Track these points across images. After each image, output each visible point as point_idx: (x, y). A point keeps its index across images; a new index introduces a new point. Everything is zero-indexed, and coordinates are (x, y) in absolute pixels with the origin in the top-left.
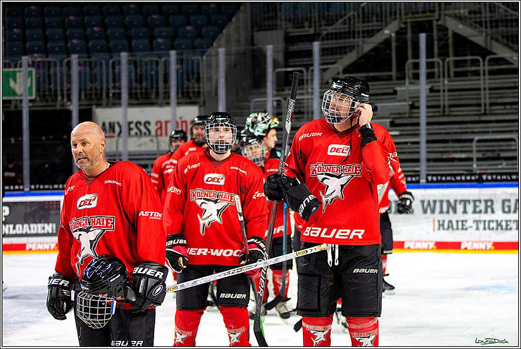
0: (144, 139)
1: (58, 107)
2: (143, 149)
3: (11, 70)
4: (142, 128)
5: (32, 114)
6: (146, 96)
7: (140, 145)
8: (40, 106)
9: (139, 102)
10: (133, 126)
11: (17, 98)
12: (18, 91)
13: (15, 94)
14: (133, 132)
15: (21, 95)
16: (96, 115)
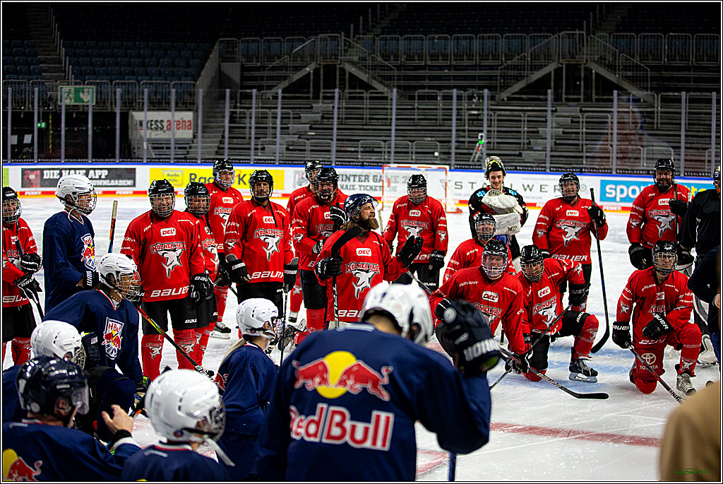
0: (159, 132)
1: (109, 110)
2: (159, 137)
3: (81, 87)
4: (159, 124)
5: (94, 113)
6: (160, 103)
7: (157, 135)
8: (98, 110)
9: (155, 108)
10: (153, 122)
11: (84, 104)
12: (85, 100)
13: (83, 101)
14: (153, 127)
15: (88, 102)
16: (132, 116)
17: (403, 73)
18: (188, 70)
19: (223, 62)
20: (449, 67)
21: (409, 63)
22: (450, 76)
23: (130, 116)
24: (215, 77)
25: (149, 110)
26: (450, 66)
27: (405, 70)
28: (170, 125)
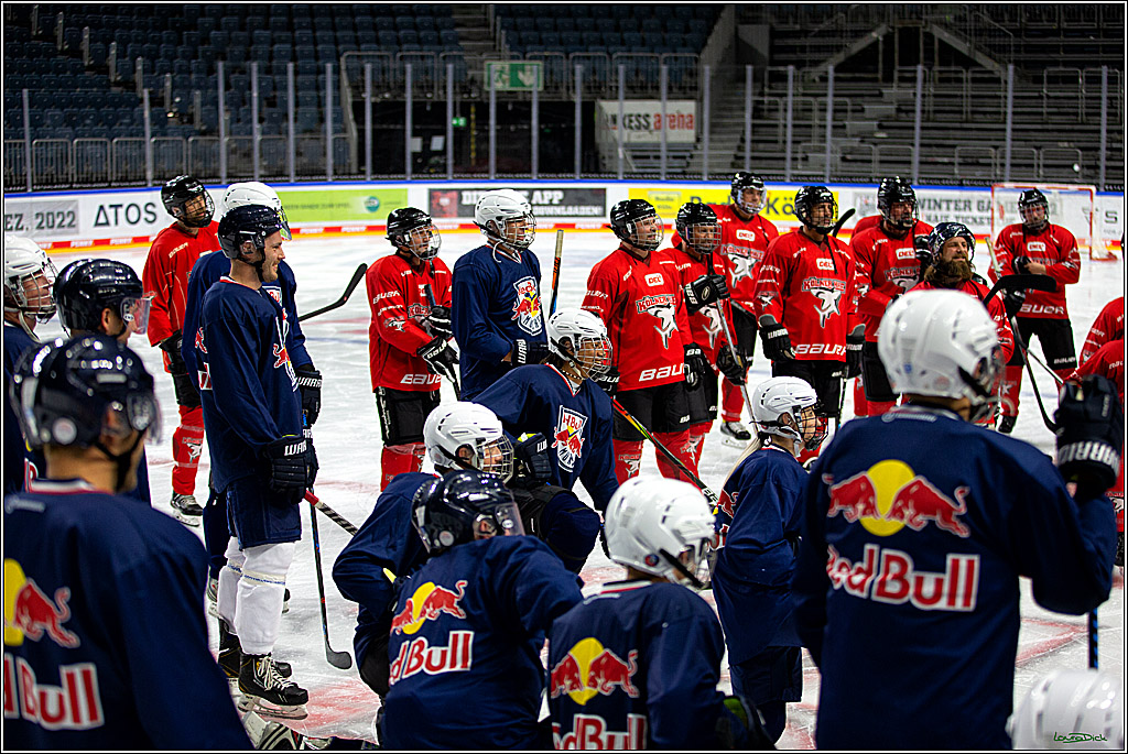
0: (643, 132)
1: (564, 99)
2: (643, 140)
3: (520, 62)
4: (642, 120)
5: (542, 105)
6: (643, 87)
7: (639, 137)
8: (547, 98)
9: (635, 95)
10: (633, 118)
11: (525, 89)
12: (527, 83)
13: (523, 85)
14: (633, 125)
15: (531, 86)
16: (601, 108)
17: (1024, 40)
18: (687, 36)
19: (742, 23)
20: (1096, 32)
21: (1033, 25)
22: (1098, 46)
23: (597, 108)
24: (730, 47)
25: (626, 98)
26: (1098, 30)
27: (1027, 36)
28: (659, 121)
